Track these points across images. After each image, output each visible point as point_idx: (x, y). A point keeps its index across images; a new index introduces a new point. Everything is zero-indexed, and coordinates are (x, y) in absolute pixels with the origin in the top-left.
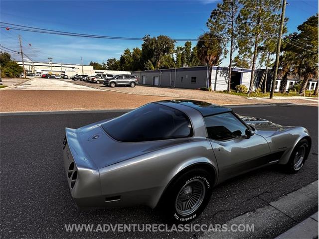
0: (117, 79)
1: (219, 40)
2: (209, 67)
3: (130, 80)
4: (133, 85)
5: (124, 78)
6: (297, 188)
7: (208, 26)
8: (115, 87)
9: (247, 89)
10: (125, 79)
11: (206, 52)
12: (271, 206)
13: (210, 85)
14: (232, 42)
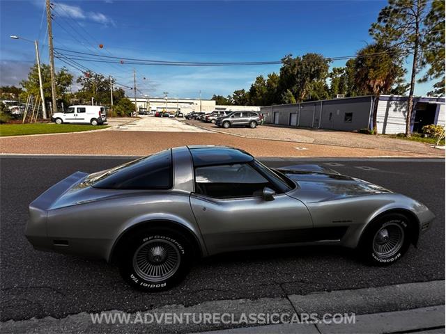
0: (233, 117)
1: (393, 53)
2: (373, 97)
3: (250, 119)
4: (253, 125)
5: (241, 115)
6: (359, 287)
7: (371, 34)
8: (229, 127)
10: (243, 116)
11: (366, 75)
12: (288, 298)
13: (375, 125)
14: (415, 56)
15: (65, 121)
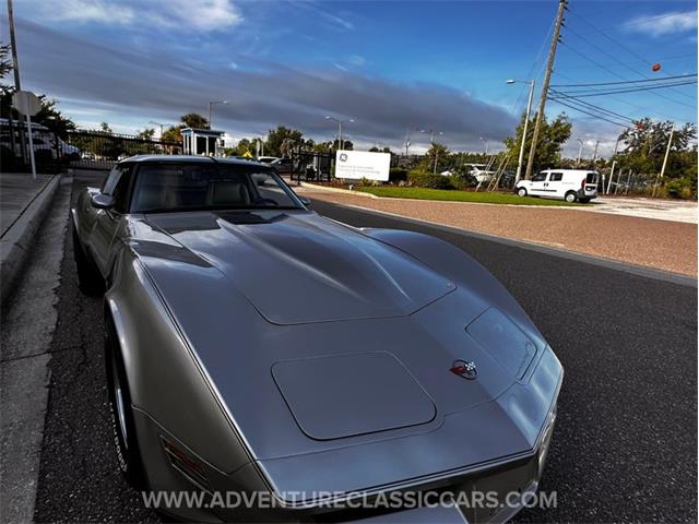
15: (529, 192)
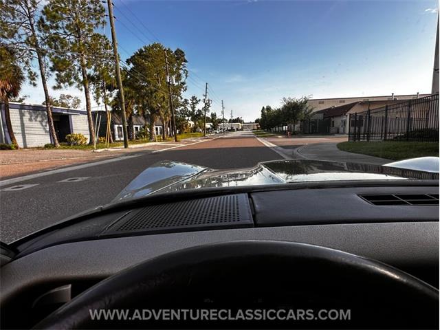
9: (86, 139)
13: (12, 138)
14: (39, 60)
